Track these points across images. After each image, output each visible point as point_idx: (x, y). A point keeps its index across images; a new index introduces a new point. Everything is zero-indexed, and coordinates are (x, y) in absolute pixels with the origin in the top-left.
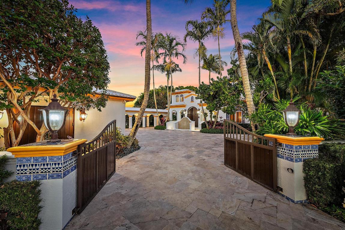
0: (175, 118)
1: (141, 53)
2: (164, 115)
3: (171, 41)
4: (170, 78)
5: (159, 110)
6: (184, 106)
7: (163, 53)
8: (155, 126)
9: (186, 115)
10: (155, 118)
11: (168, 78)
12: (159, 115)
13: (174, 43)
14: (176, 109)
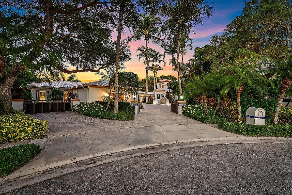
0: (158, 97)
1: (139, 59)
2: (152, 96)
3: (157, 54)
4: (156, 74)
5: (149, 93)
6: (164, 91)
7: (152, 61)
8: (146, 102)
9: (165, 96)
10: (146, 97)
11: (155, 74)
12: (149, 95)
13: (158, 55)
14: (159, 92)
